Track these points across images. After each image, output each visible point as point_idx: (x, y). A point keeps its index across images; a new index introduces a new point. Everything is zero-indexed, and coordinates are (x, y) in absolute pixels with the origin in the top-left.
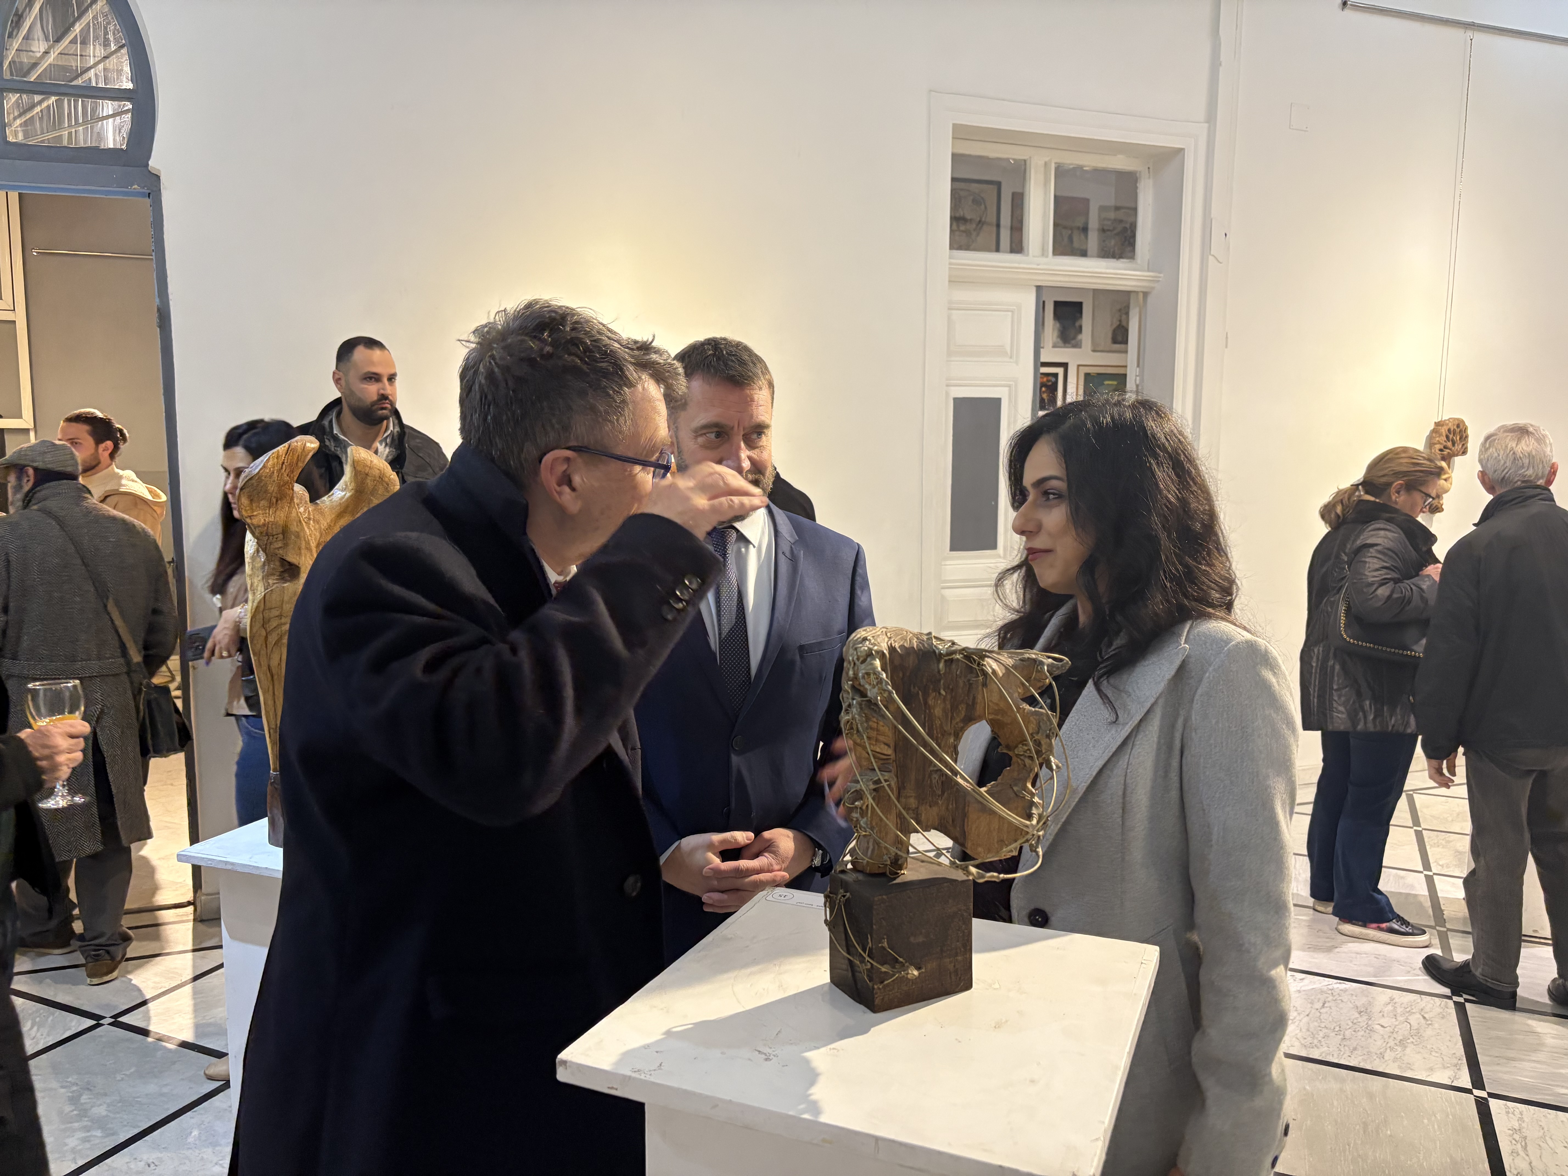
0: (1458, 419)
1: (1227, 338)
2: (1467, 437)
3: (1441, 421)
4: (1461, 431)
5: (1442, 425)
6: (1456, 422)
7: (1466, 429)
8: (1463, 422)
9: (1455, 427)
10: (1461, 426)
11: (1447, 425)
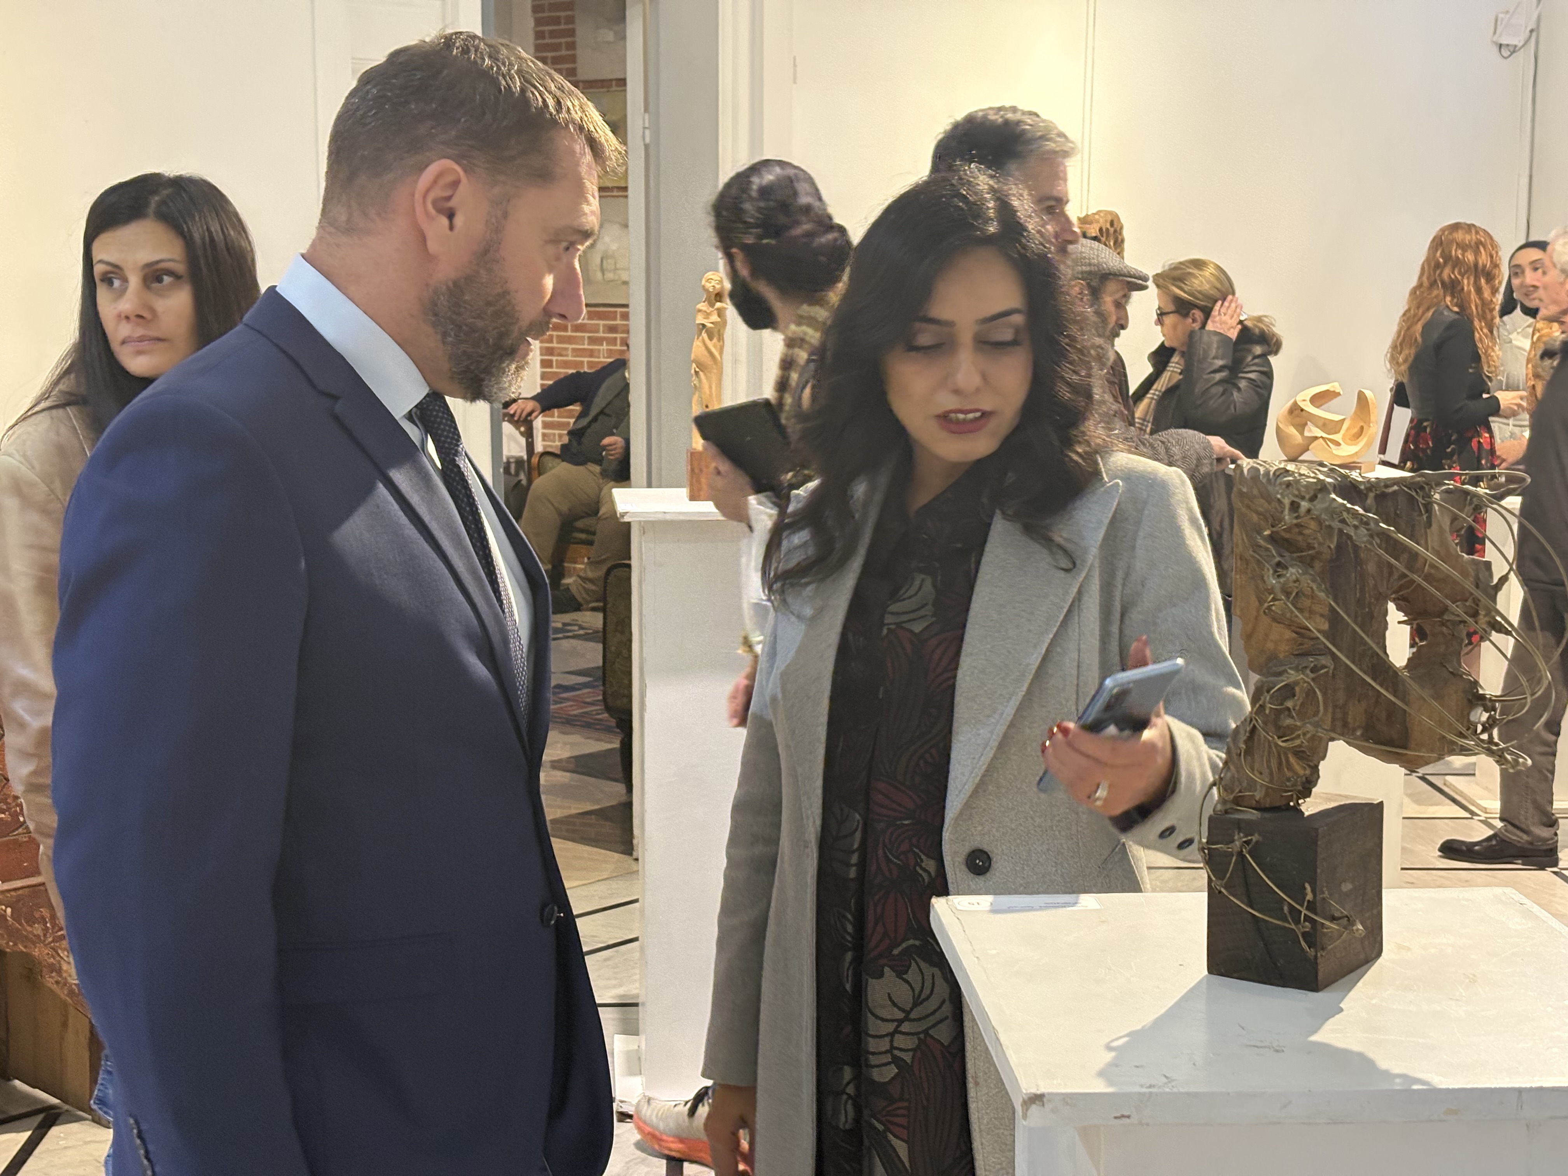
0: (1111, 213)
1: (795, 65)
2: (1123, 241)
3: (1087, 216)
4: (1115, 231)
5: (1091, 223)
6: (1109, 218)
7: (1121, 228)
8: (1117, 216)
9: (1108, 226)
10: (1115, 223)
11: (1097, 221)
